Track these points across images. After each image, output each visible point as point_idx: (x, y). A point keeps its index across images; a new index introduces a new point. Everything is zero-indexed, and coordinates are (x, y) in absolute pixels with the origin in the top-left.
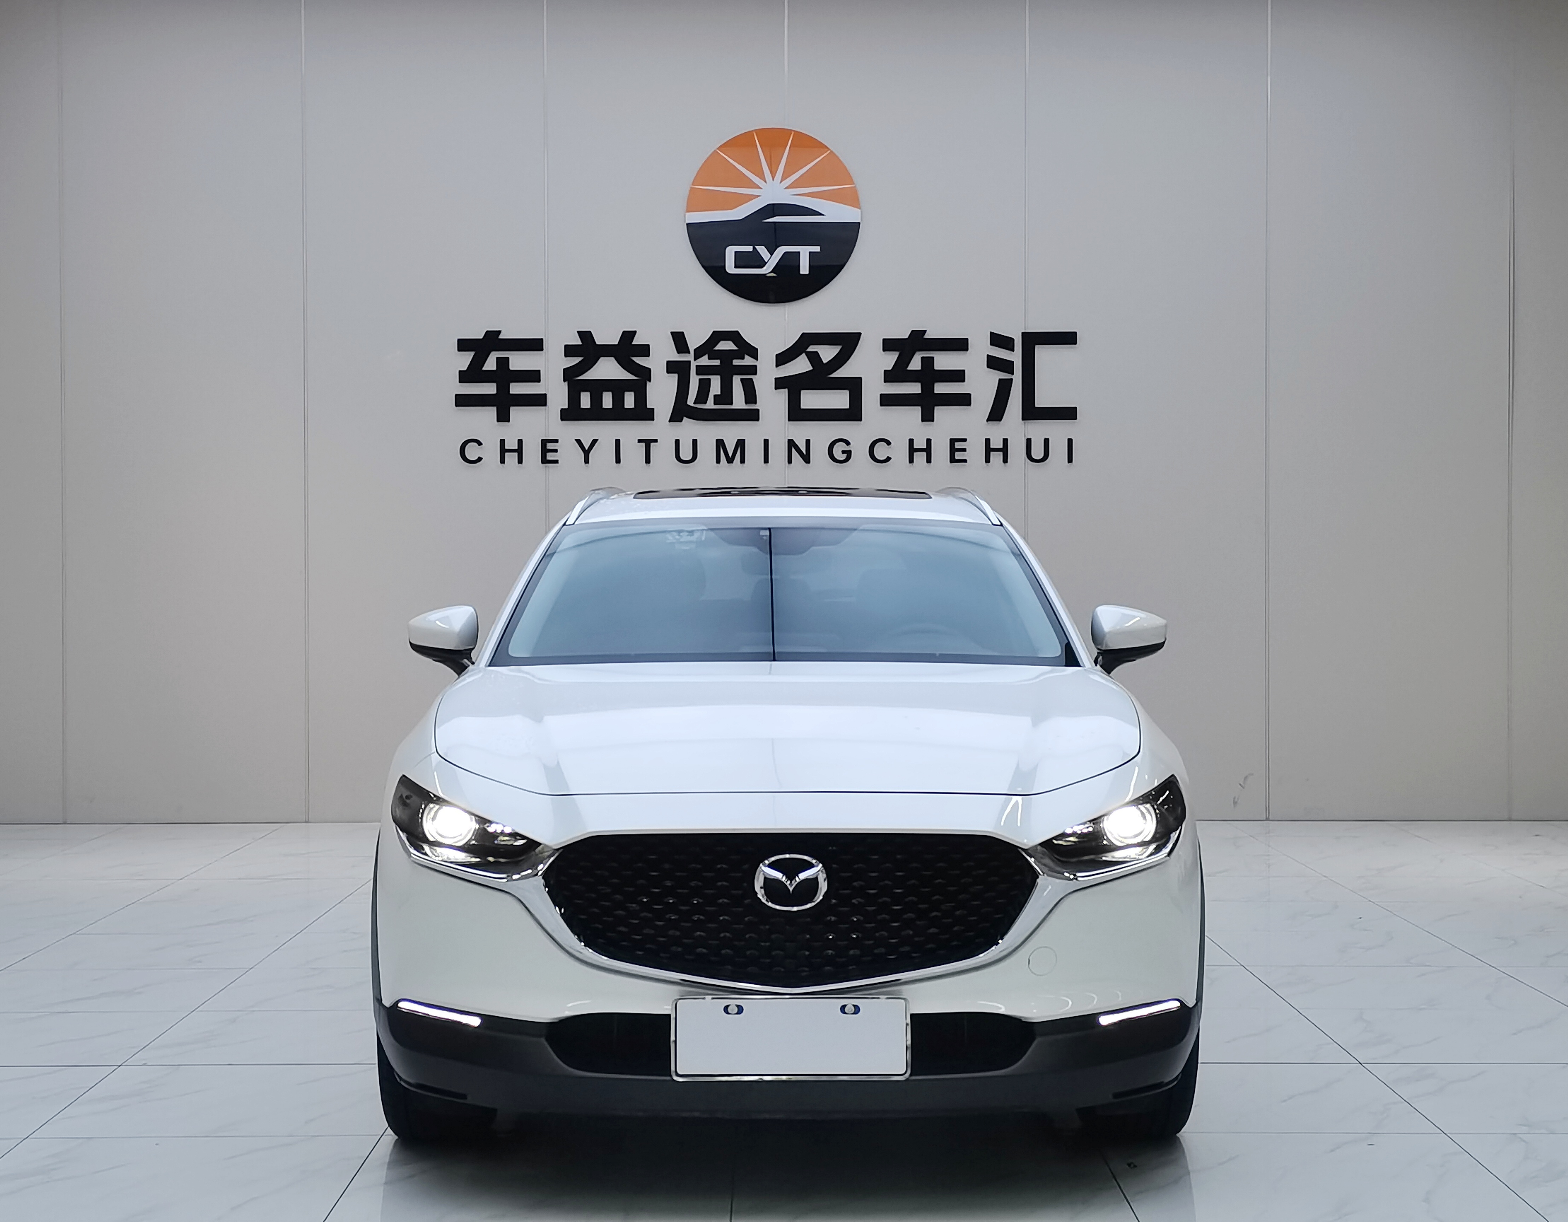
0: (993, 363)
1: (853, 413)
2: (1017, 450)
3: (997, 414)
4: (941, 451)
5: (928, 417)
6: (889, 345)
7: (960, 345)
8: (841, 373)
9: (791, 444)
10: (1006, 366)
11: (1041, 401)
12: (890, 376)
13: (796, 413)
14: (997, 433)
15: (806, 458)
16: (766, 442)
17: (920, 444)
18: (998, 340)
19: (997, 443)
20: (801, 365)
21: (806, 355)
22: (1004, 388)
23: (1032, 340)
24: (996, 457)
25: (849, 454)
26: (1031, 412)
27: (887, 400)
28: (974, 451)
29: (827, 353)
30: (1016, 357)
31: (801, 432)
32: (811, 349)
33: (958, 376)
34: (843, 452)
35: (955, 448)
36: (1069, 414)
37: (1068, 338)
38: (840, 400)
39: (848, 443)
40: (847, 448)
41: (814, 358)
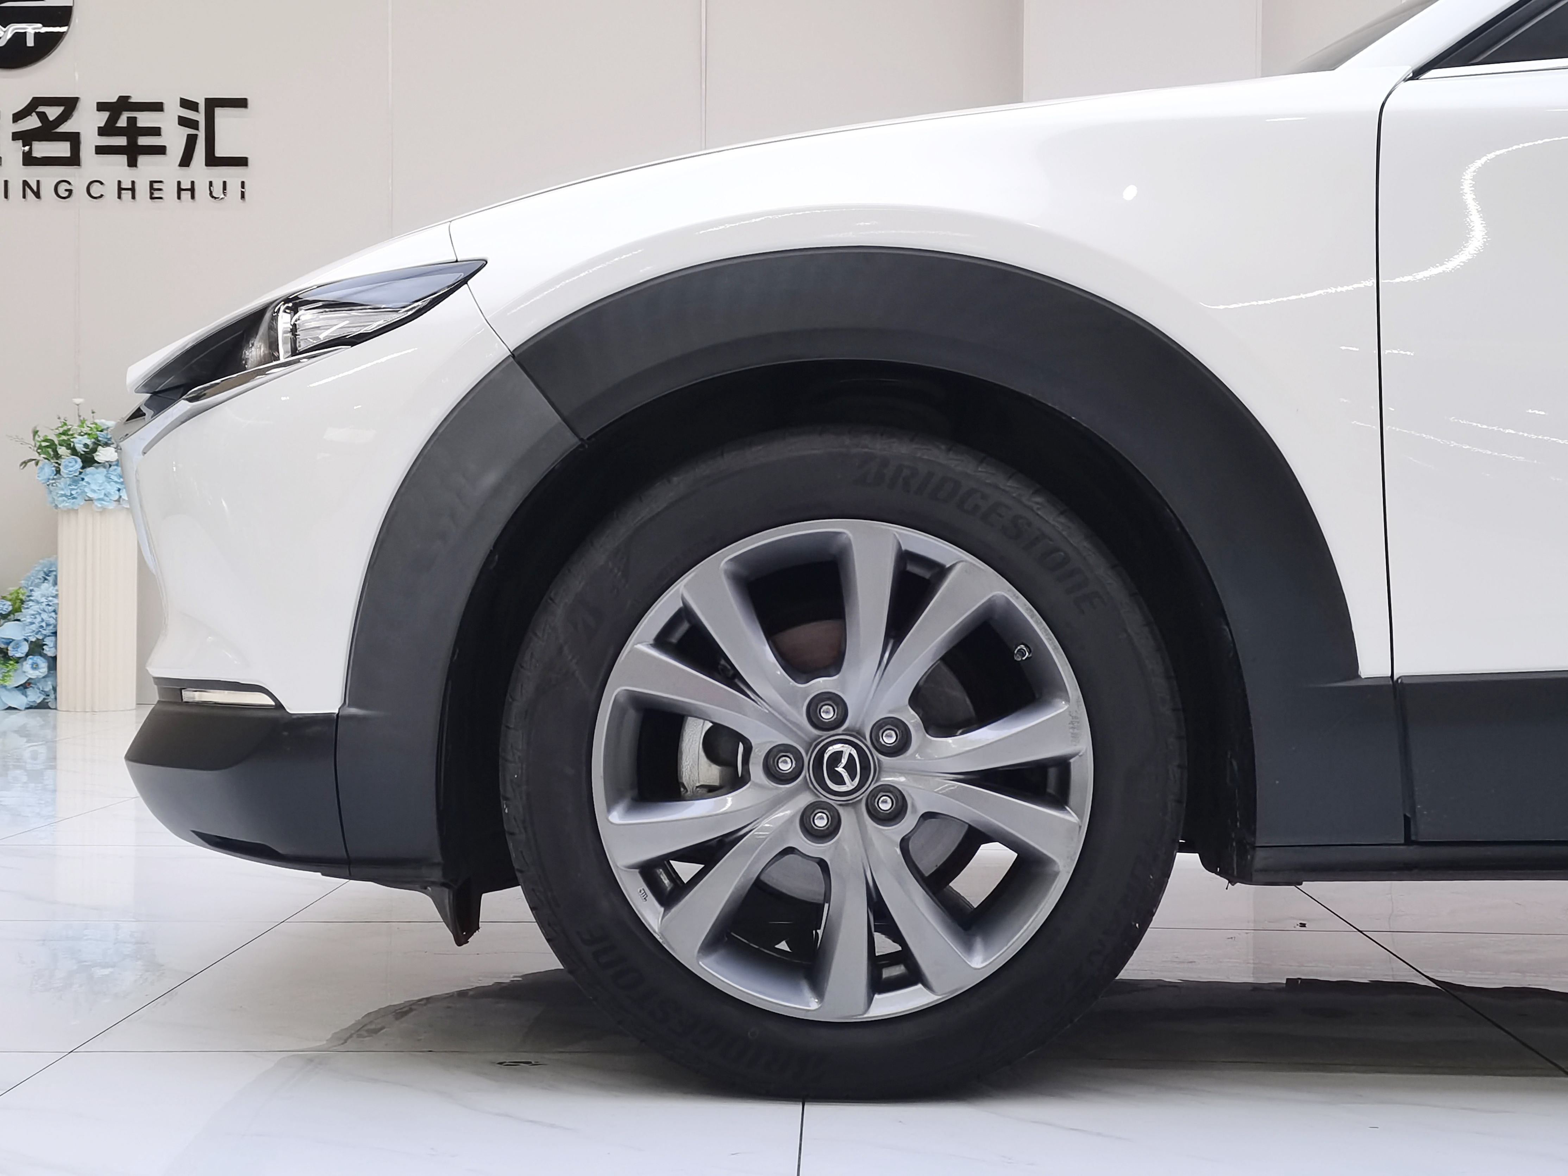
0: (183, 122)
1: (74, 160)
2: (202, 190)
3: (186, 161)
4: (143, 190)
5: (132, 163)
6: (102, 107)
7: (157, 107)
8: (64, 128)
9: (26, 184)
10: (193, 124)
11: (219, 152)
12: (102, 132)
13: (29, 160)
14: (186, 177)
15: (37, 195)
16: (6, 182)
17: (127, 184)
18: (187, 104)
19: (186, 185)
20: (32, 122)
21: (37, 114)
22: (191, 142)
23: (213, 104)
24: (186, 195)
25: (70, 192)
26: (212, 160)
27: (101, 150)
28: (169, 190)
29: (53, 113)
30: (200, 117)
31: (34, 174)
32: (41, 109)
33: (156, 132)
34: (66, 190)
35: (154, 188)
36: (242, 162)
37: (241, 103)
38: (62, 149)
39: (69, 183)
40: (69, 187)
41: (42, 116)
